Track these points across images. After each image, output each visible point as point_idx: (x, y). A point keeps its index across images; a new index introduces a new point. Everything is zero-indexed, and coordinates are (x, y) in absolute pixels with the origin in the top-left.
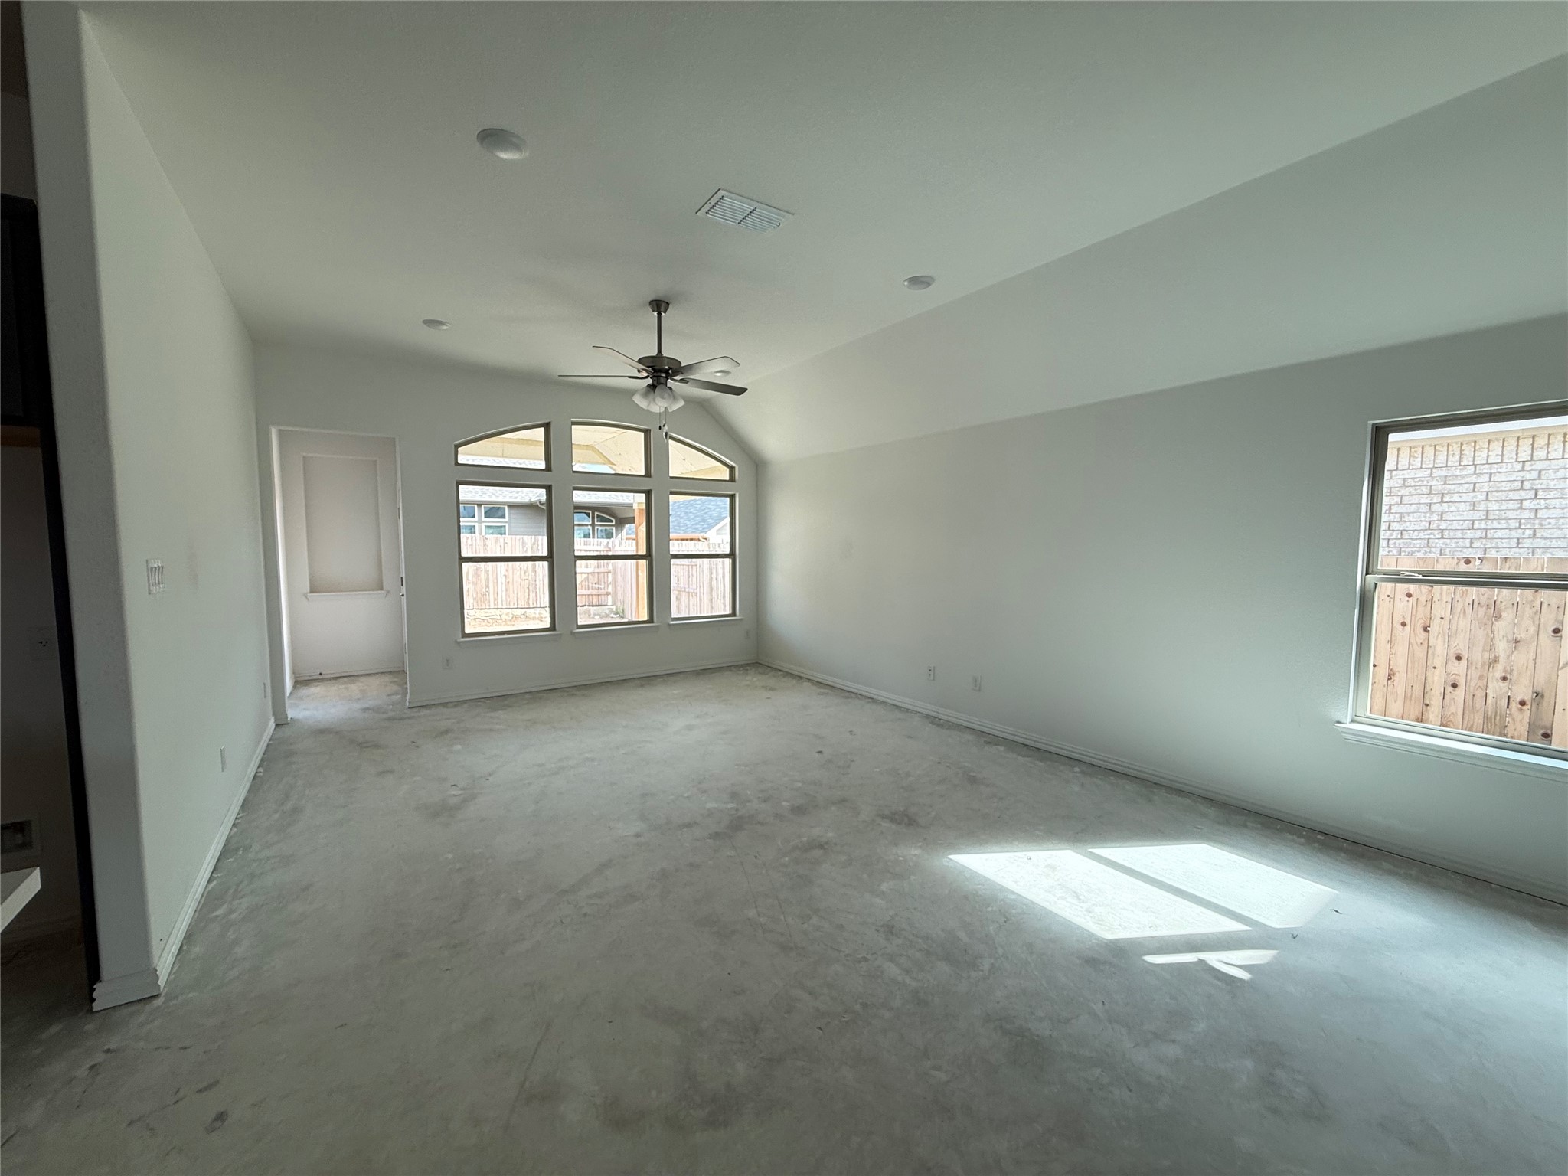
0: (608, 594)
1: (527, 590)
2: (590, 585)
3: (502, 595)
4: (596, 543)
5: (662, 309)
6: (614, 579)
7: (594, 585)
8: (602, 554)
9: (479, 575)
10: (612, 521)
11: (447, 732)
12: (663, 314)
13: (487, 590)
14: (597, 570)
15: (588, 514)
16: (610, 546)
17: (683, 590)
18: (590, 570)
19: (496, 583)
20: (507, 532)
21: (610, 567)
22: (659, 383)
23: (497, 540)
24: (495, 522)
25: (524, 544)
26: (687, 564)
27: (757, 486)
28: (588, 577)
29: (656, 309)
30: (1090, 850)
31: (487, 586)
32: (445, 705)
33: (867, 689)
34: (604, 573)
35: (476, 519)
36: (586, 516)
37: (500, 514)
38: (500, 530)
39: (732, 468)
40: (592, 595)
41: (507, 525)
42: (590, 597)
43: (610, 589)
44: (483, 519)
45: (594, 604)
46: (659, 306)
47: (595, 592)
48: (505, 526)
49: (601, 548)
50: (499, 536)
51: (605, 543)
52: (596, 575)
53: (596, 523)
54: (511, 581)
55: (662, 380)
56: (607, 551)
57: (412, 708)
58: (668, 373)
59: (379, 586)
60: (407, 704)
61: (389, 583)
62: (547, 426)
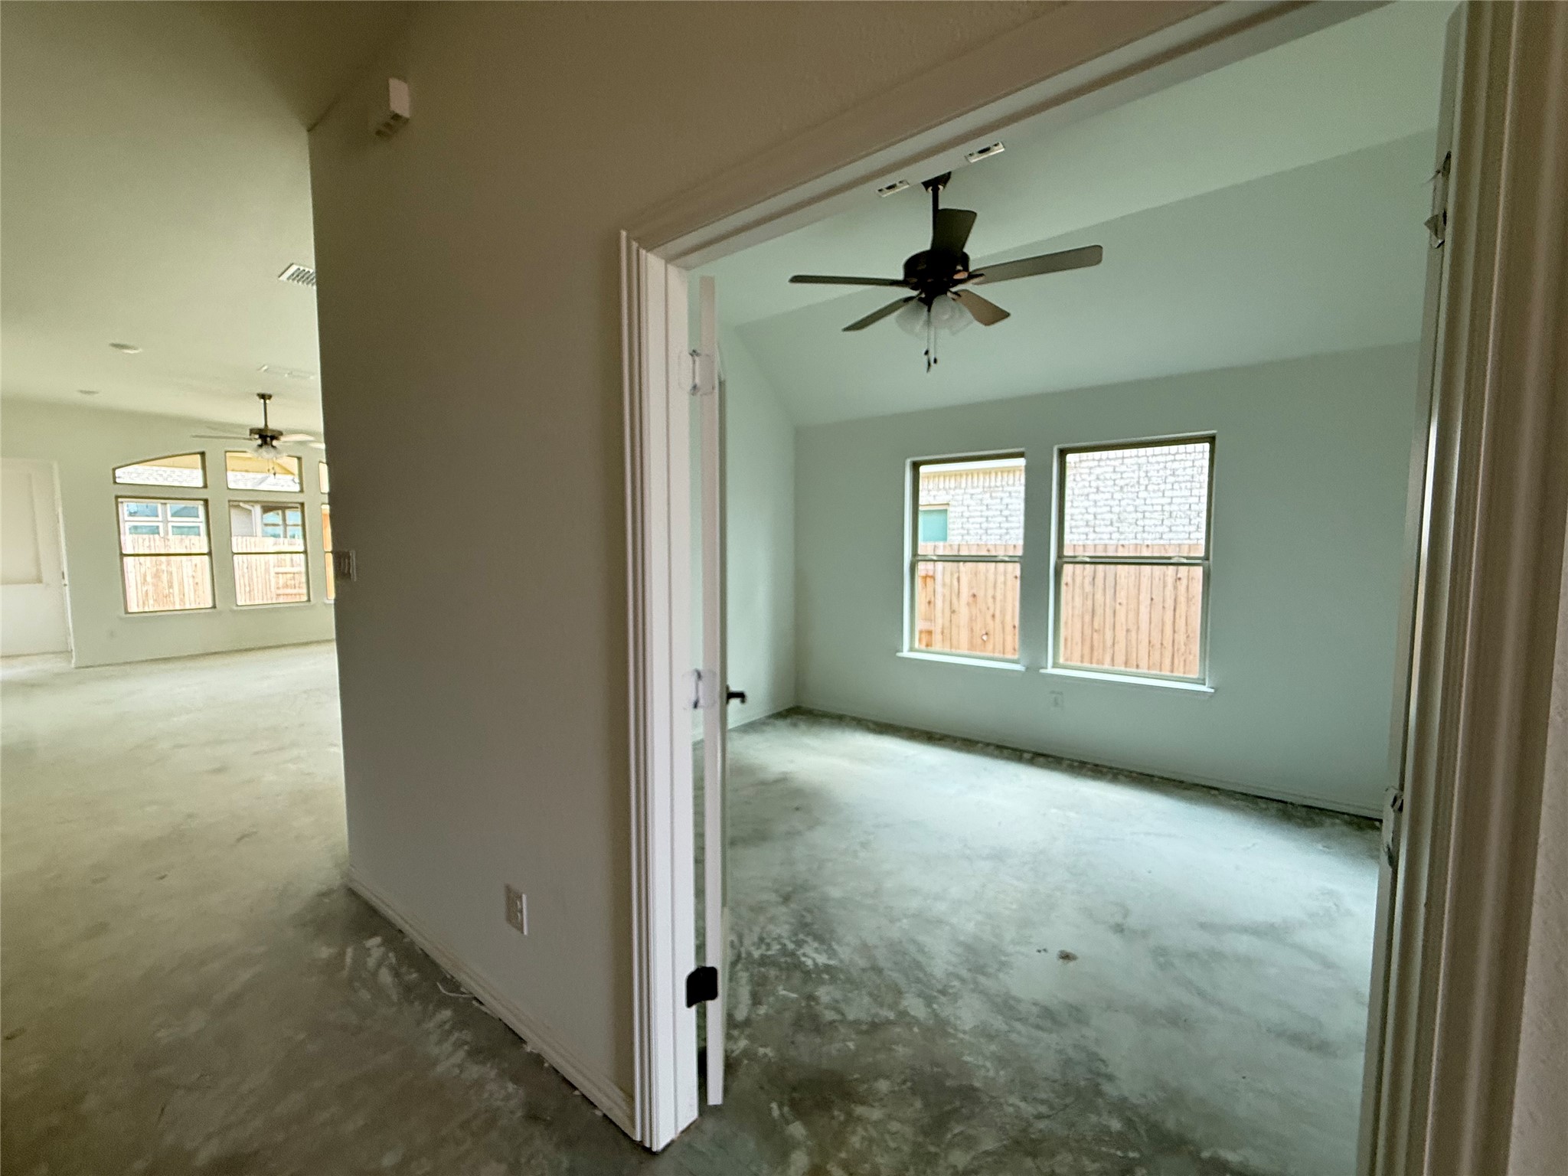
5: (266, 398)
9: (159, 577)
13: (171, 591)
22: (267, 444)
29: (261, 397)
31: (171, 586)
32: (110, 665)
35: (160, 519)
44: (170, 518)
48: (199, 527)
55: (269, 442)
57: (76, 668)
58: (273, 438)
59: (39, 581)
60: (73, 666)
61: (46, 576)
62: (203, 454)
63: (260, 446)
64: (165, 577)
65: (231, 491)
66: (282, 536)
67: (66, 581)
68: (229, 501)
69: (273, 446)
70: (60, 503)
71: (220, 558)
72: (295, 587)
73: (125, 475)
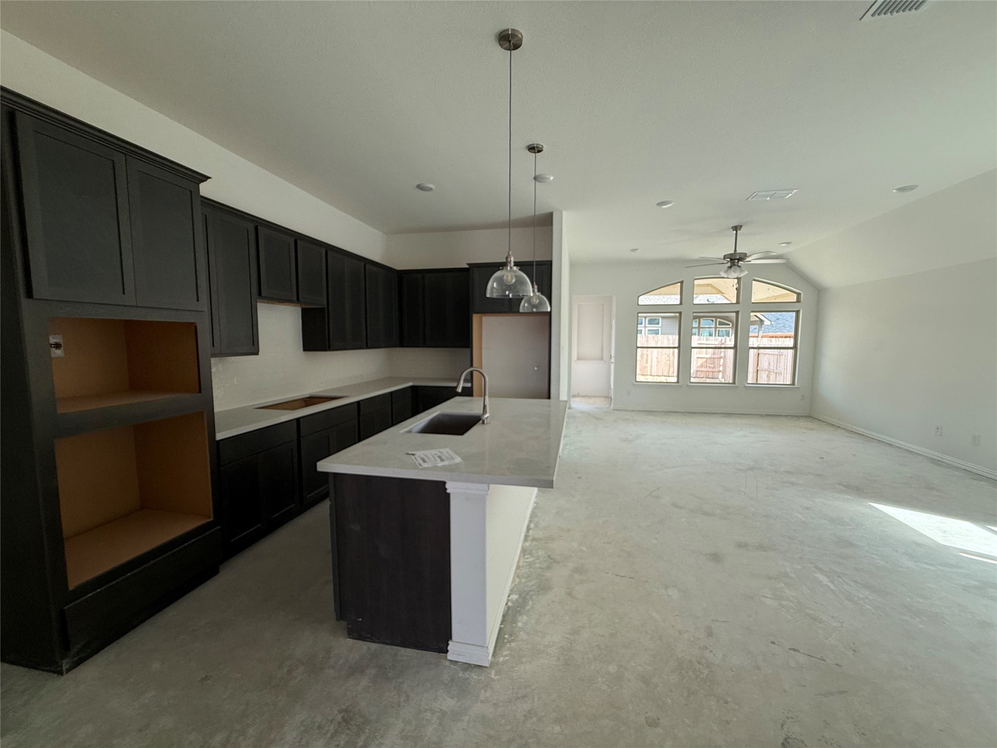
0: (719, 371)
1: (668, 367)
2: (708, 365)
3: (655, 368)
4: (714, 339)
5: (738, 229)
6: (724, 362)
7: (710, 365)
8: (717, 346)
10: (729, 325)
11: (628, 419)
12: (738, 231)
14: (713, 356)
15: (713, 321)
16: (723, 341)
17: (772, 371)
18: (708, 356)
19: (652, 361)
20: (660, 333)
21: (722, 355)
22: (734, 265)
23: (654, 338)
24: (653, 327)
25: (668, 340)
26: (776, 353)
27: (818, 304)
28: (707, 361)
29: (735, 229)
30: (988, 526)
31: (647, 362)
32: (627, 411)
33: (888, 438)
34: (718, 358)
36: (711, 322)
37: (656, 321)
38: (656, 332)
39: (799, 295)
40: (709, 372)
41: (660, 329)
42: (707, 373)
43: (721, 369)
44: (649, 325)
45: (710, 377)
46: (736, 228)
47: (711, 370)
48: (658, 330)
49: (717, 343)
50: (655, 335)
51: (720, 340)
52: (712, 359)
53: (718, 326)
54: (660, 361)
55: (736, 263)
56: (721, 344)
57: (613, 410)
58: (739, 260)
59: (602, 359)
60: (612, 408)
61: (605, 357)
62: (682, 282)
63: (730, 267)
64: (645, 357)
65: (695, 306)
66: (714, 335)
67: (613, 360)
68: (694, 313)
69: (739, 267)
70: (615, 317)
71: (684, 350)
72: (707, 367)
73: (644, 300)
